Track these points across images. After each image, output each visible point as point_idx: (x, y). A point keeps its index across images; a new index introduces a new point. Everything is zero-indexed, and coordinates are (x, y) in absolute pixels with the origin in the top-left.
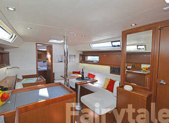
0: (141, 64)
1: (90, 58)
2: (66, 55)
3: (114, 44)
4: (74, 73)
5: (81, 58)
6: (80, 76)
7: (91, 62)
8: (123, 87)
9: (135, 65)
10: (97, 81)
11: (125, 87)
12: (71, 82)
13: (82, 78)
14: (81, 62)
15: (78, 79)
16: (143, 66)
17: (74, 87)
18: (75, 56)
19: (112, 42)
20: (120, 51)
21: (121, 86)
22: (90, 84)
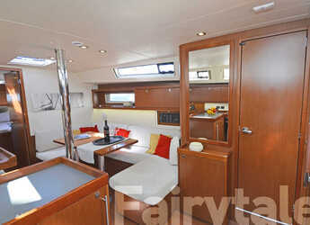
0: (203, 103)
1: (114, 98)
2: (65, 94)
3: (163, 68)
4: (83, 130)
5: (96, 98)
6: (102, 135)
7: (120, 106)
8: (186, 146)
9: (196, 106)
10: (137, 141)
11: (190, 147)
12: (82, 150)
13: (107, 140)
14: (96, 106)
15: (98, 142)
16: (208, 106)
17: (93, 162)
18: (82, 94)
19: (158, 65)
20: (178, 82)
21: (184, 145)
22: (123, 150)
